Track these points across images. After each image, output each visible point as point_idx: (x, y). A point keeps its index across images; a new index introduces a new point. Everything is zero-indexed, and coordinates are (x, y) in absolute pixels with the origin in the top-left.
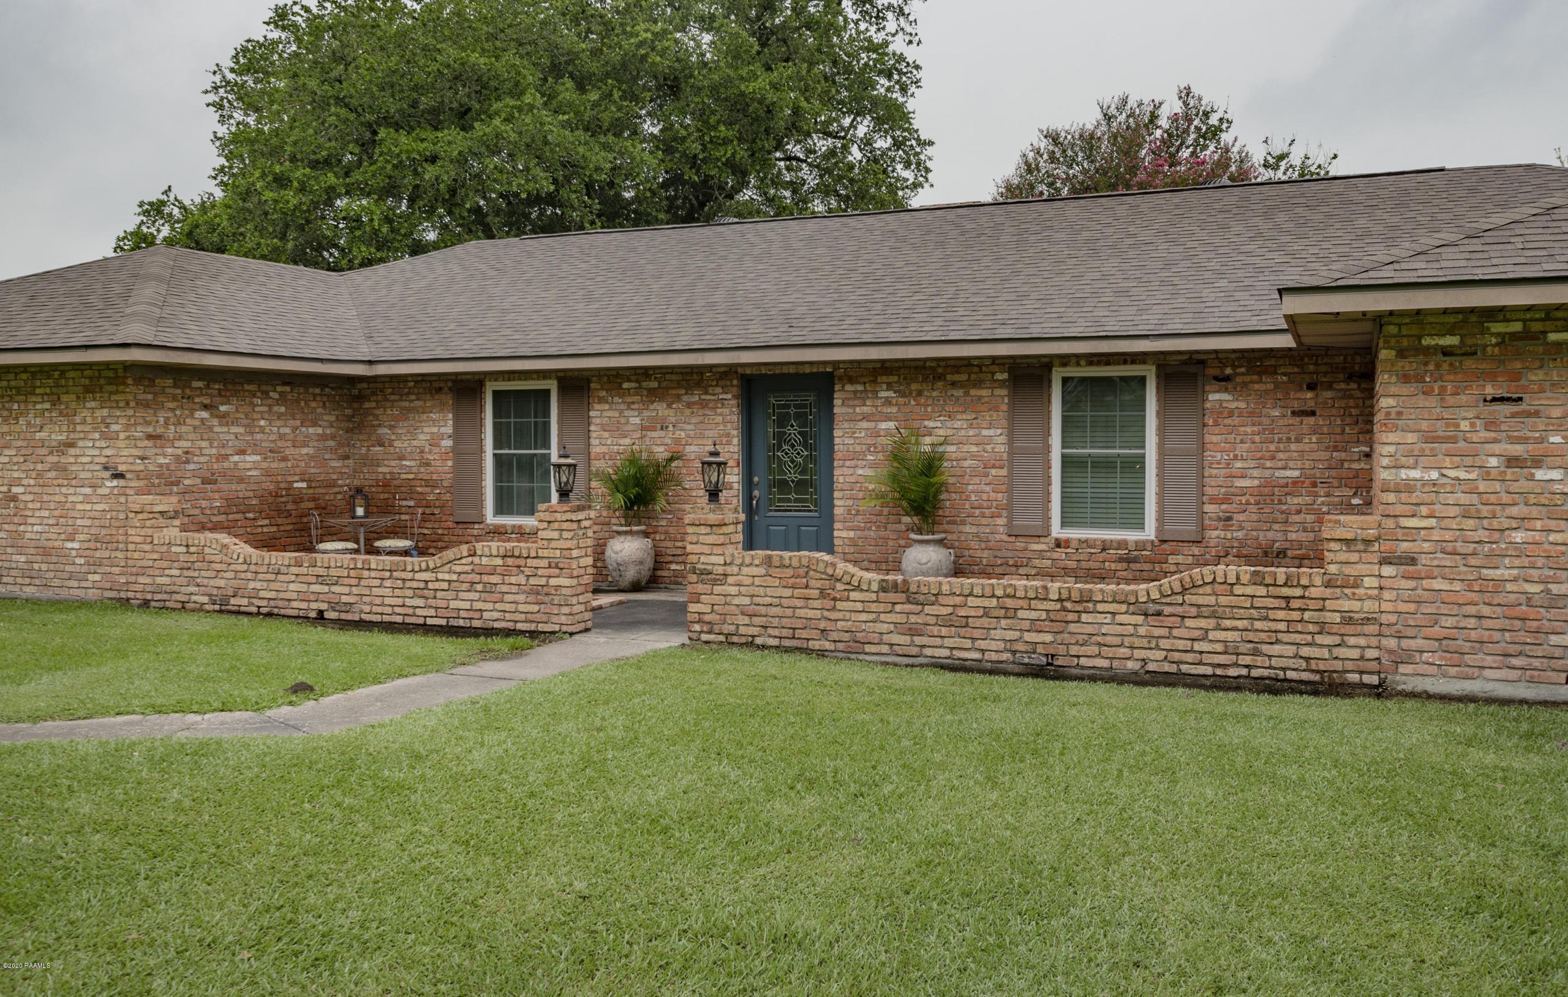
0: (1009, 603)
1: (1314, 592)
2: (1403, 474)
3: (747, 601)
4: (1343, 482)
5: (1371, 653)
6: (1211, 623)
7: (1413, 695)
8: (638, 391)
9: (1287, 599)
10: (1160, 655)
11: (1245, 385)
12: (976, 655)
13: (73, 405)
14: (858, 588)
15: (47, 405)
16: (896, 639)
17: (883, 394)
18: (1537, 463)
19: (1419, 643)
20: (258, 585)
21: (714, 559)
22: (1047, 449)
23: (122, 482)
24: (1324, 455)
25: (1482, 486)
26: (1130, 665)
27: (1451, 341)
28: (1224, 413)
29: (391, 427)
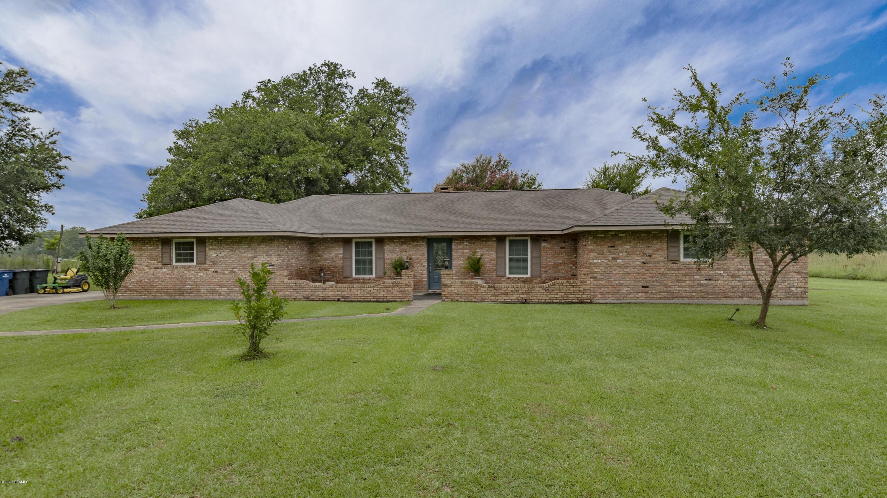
0: (517, 289)
1: (578, 284)
2: (594, 261)
3: (456, 291)
4: (571, 263)
5: (589, 296)
6: (559, 291)
7: (596, 303)
8: (398, 242)
9: (573, 286)
10: (548, 298)
11: (550, 242)
12: (510, 301)
13: (256, 246)
14: (483, 287)
15: (247, 246)
16: (492, 298)
17: (465, 243)
18: (618, 259)
19: (597, 293)
20: (319, 293)
21: (448, 282)
22: (505, 256)
23: (273, 267)
24: (567, 257)
25: (608, 263)
26: (542, 301)
27: (602, 235)
28: (545, 248)
29: (323, 251)
